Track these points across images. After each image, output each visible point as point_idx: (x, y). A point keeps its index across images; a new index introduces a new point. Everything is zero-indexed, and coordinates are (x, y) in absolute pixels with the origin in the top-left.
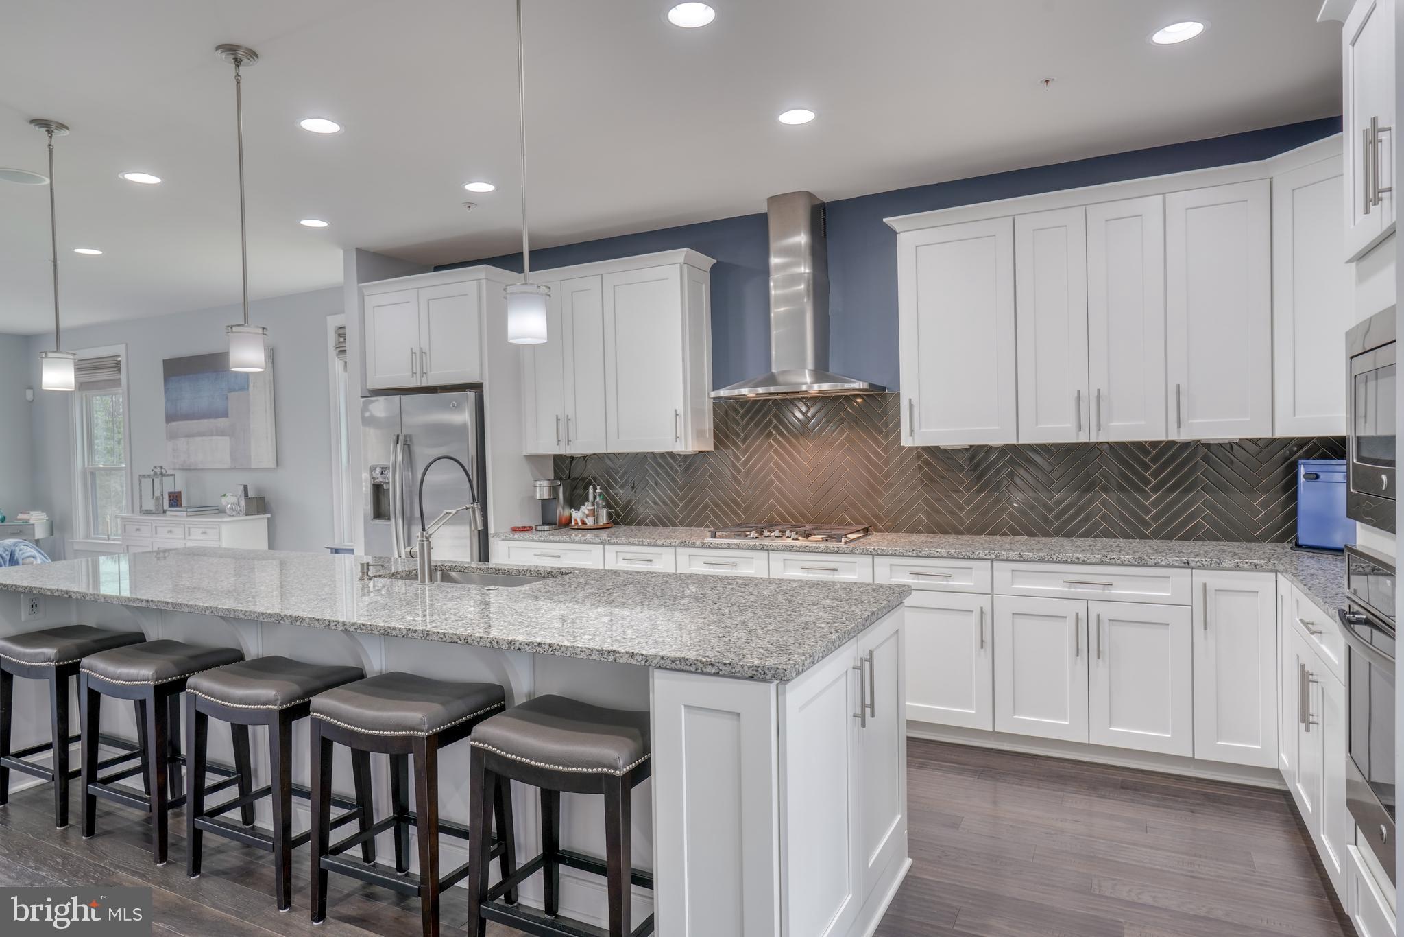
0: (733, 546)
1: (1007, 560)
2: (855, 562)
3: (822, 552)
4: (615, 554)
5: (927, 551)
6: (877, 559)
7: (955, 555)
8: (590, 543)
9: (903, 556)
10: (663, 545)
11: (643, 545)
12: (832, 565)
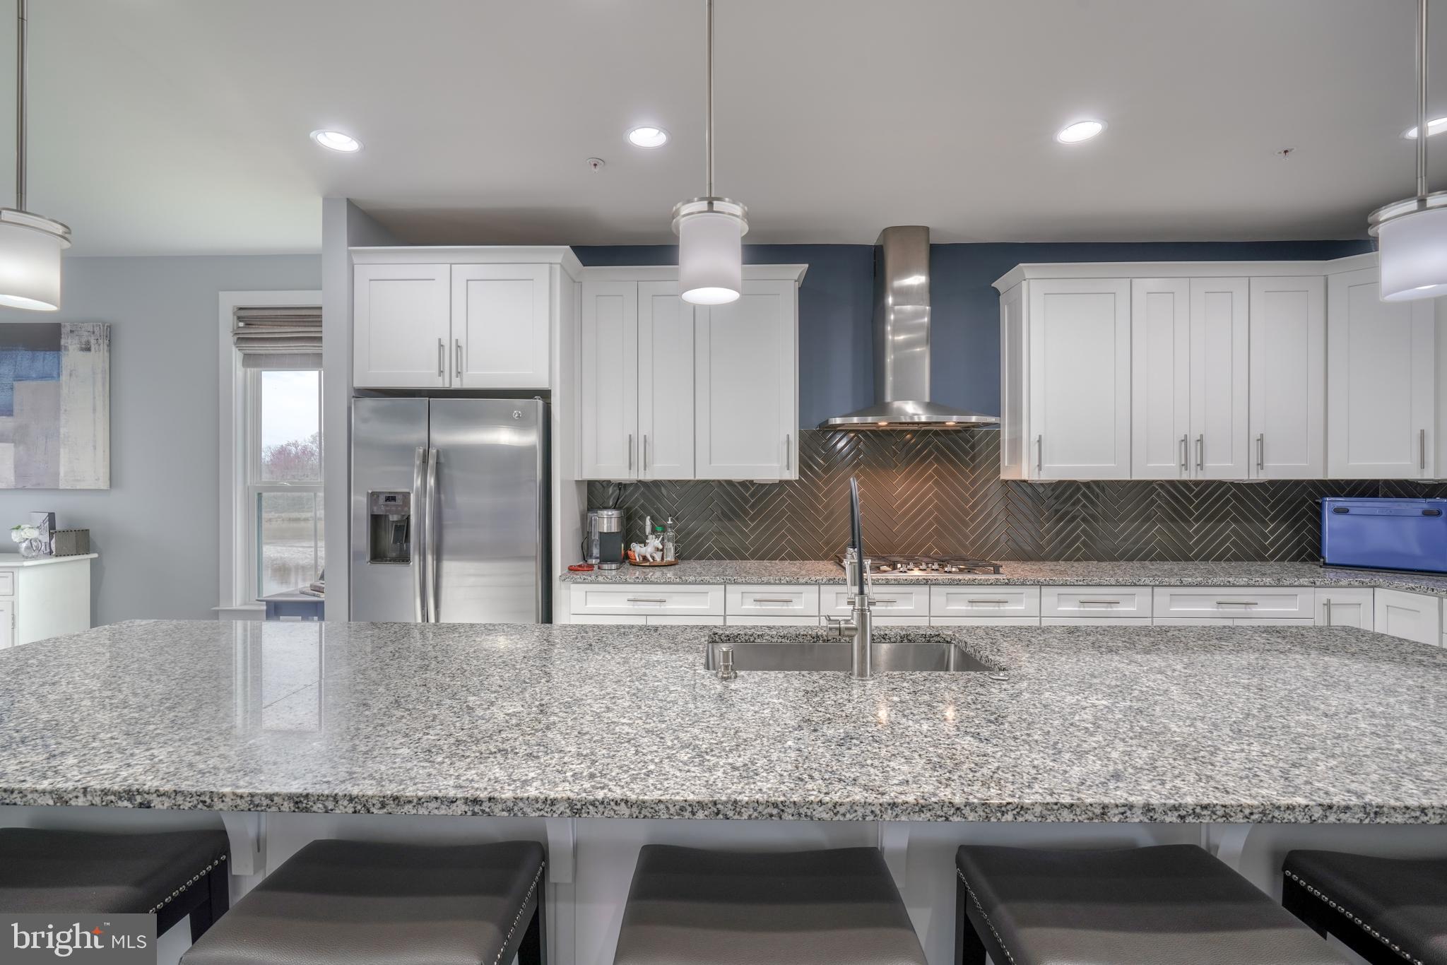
0: (893, 582)
1: (1170, 586)
2: (1022, 593)
3: (991, 584)
4: (740, 595)
5: (1097, 580)
6: (1044, 589)
7: (1123, 583)
8: (709, 583)
9: (1074, 585)
10: (806, 583)
11: (780, 584)
12: (998, 597)
